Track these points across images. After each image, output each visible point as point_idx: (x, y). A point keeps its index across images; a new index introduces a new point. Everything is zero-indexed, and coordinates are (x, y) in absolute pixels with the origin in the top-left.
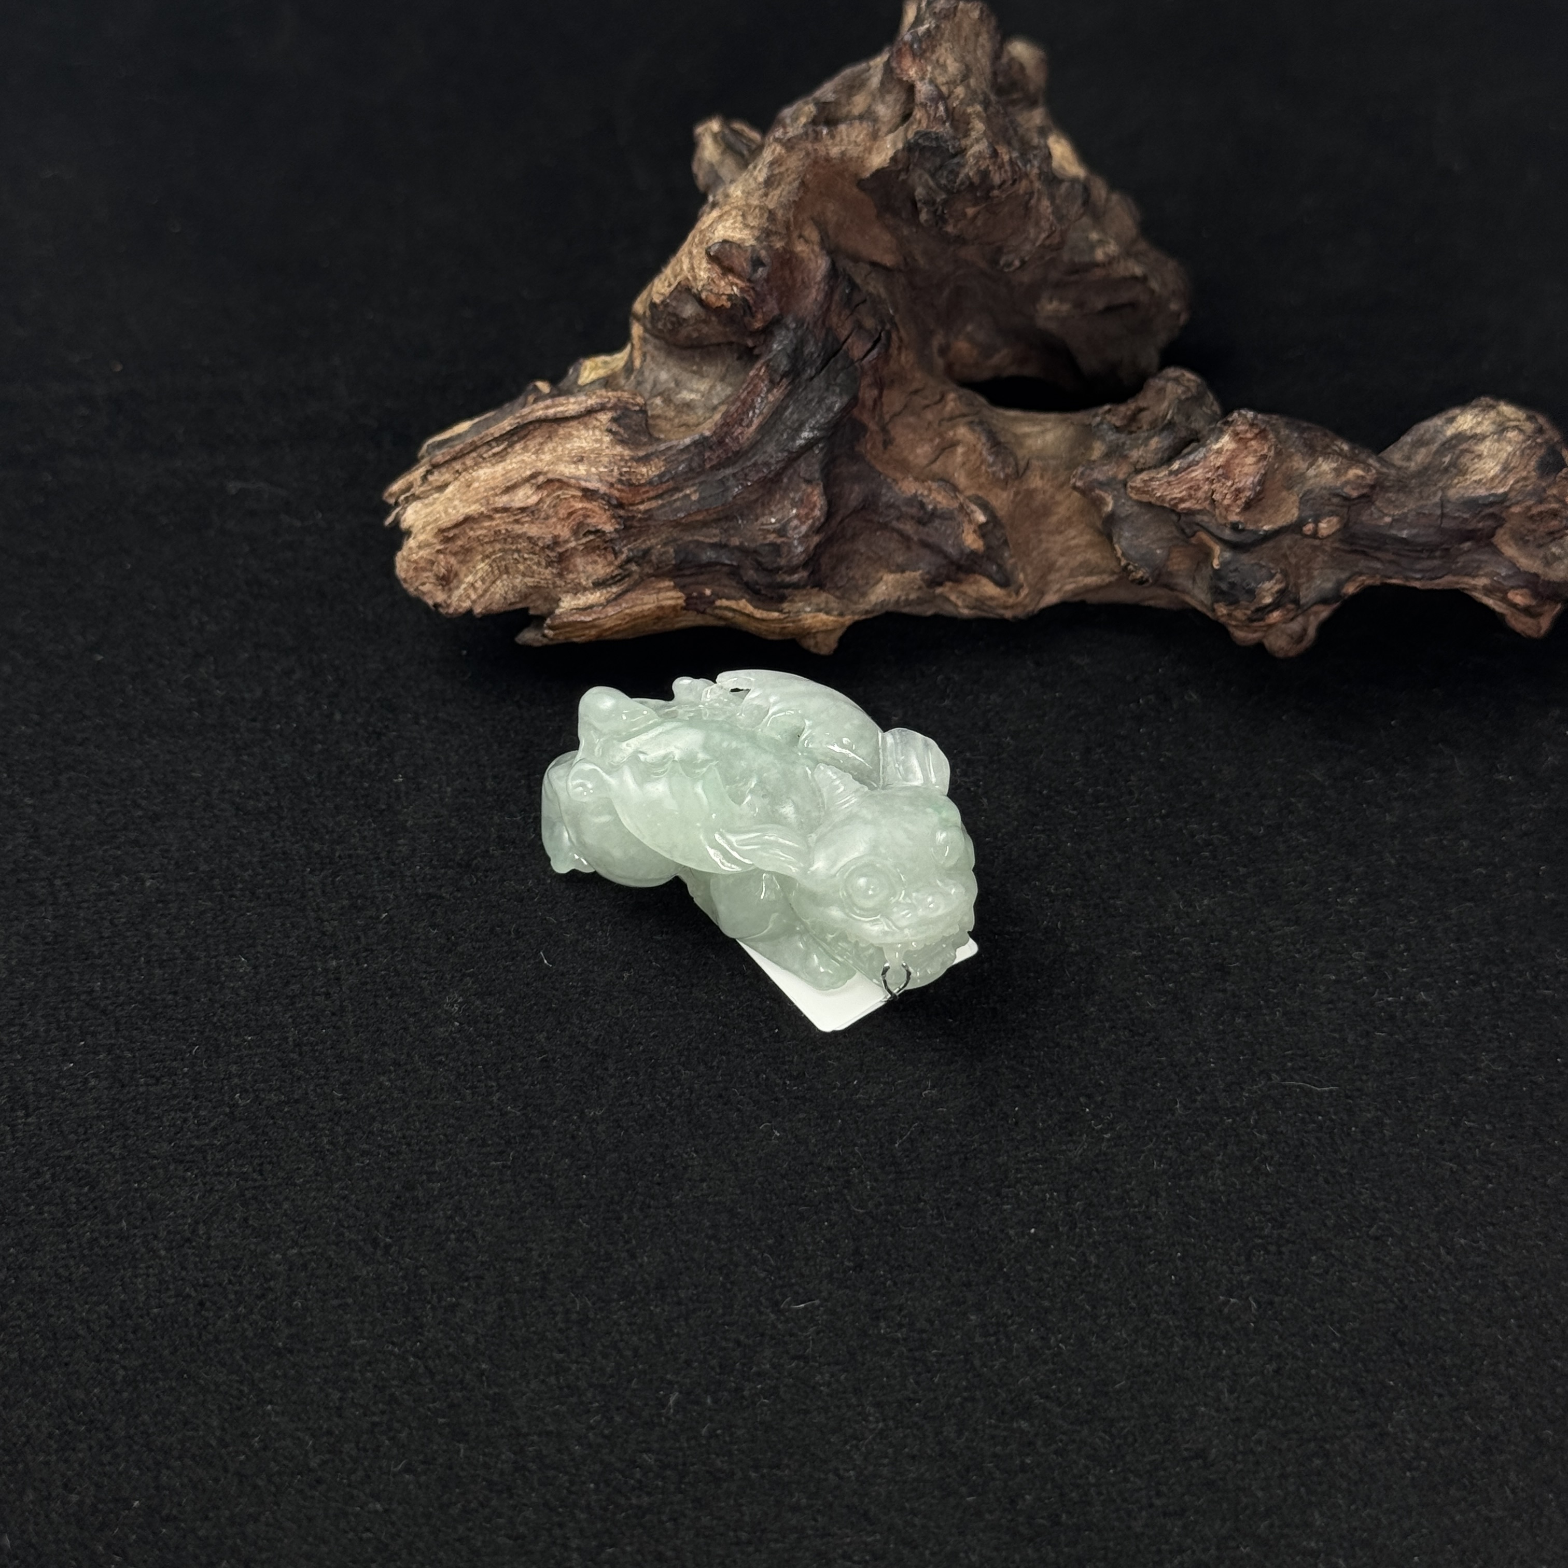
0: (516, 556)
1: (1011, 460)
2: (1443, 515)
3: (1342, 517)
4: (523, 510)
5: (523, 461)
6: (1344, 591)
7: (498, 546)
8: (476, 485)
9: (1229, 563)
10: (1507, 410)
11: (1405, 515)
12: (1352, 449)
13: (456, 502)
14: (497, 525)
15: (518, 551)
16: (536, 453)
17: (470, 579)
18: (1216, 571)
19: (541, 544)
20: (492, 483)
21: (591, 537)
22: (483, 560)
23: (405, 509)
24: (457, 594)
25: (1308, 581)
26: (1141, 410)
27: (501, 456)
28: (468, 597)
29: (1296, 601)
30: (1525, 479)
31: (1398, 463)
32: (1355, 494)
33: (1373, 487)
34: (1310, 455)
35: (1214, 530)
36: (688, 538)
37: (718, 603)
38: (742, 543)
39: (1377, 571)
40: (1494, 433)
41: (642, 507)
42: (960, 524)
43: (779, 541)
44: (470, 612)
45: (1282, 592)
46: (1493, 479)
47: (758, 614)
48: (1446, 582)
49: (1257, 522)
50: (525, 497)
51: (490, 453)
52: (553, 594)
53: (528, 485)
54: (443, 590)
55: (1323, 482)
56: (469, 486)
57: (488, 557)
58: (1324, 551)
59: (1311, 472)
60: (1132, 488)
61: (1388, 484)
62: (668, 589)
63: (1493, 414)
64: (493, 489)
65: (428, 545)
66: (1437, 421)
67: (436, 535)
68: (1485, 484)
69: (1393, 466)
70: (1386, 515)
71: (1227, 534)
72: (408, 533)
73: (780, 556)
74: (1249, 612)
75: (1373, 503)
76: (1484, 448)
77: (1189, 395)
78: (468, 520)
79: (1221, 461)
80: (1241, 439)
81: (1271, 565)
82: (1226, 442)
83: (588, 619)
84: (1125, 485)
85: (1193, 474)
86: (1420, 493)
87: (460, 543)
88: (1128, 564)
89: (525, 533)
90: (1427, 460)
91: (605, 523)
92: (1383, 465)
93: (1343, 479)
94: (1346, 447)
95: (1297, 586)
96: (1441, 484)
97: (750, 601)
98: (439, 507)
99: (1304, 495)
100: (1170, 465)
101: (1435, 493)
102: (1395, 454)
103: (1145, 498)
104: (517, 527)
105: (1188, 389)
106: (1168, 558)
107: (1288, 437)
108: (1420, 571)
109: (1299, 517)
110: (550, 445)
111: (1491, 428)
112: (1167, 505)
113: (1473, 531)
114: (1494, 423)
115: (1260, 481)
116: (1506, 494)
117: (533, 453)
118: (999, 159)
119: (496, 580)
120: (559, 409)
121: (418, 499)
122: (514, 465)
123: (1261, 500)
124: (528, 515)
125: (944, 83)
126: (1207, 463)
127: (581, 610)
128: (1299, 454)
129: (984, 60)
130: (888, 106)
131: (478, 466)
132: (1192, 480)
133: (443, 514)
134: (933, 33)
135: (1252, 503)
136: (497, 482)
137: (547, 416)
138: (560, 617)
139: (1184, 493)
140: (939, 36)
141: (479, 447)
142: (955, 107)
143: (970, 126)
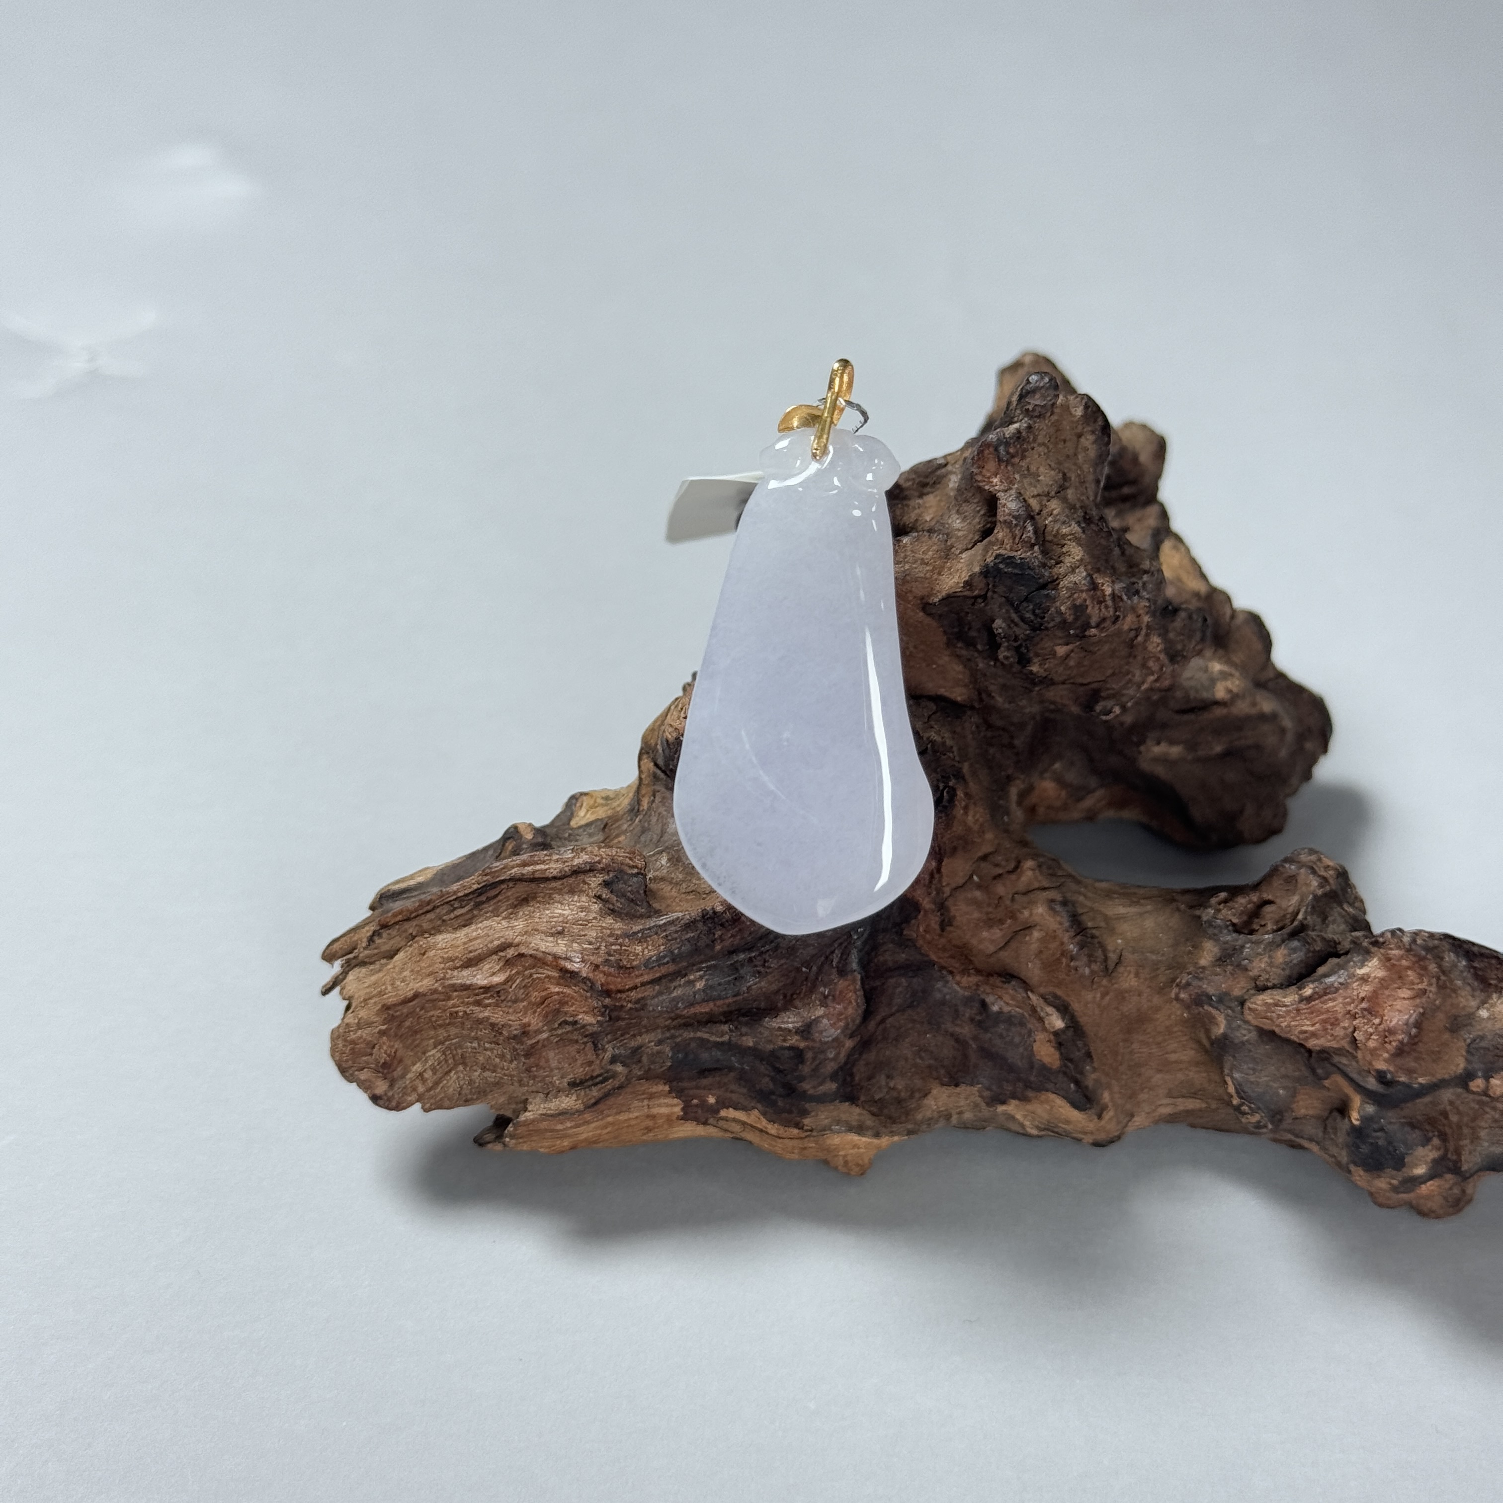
0: (475, 1045)
1: (1099, 953)
4: (486, 989)
5: (491, 927)
7: (453, 1031)
8: (431, 953)
9: (1372, 1119)
13: (407, 974)
14: (454, 1006)
15: (478, 1039)
16: (508, 918)
17: (418, 1067)
18: (1353, 1127)
19: (506, 1033)
20: (450, 954)
21: (569, 1028)
22: (435, 1047)
23: (347, 974)
24: (401, 1084)
25: (1473, 1143)
26: (1266, 902)
27: (467, 921)
28: (414, 1089)
29: (1457, 1170)
35: (1354, 1076)
36: (688, 1034)
37: (723, 1113)
38: (756, 1043)
41: (633, 994)
42: (1030, 1032)
43: (802, 1045)
45: (1439, 1161)
47: (773, 1129)
49: (1411, 1072)
50: (488, 974)
51: (452, 915)
52: (523, 1093)
53: (495, 957)
54: (385, 1079)
56: (424, 954)
57: (442, 1043)
58: (1494, 1107)
59: (1484, 1013)
60: (1250, 1009)
62: (661, 1095)
64: (451, 959)
65: (369, 1024)
67: (379, 1013)
71: (1372, 1083)
73: (802, 1062)
74: (1395, 1183)
77: (1328, 888)
78: (416, 996)
79: (1365, 990)
80: (1394, 965)
81: (1428, 1127)
82: (1372, 968)
83: (560, 1127)
84: (1242, 1003)
85: (1331, 1004)
87: (408, 1024)
88: (1243, 1104)
89: (488, 1018)
91: (585, 1012)
95: (1458, 1152)
97: (764, 1114)
98: (386, 978)
99: (1474, 1042)
100: (1300, 989)
103: (1267, 1025)
104: (476, 1009)
105: (1325, 879)
106: (1293, 1100)
107: (1455, 966)
109: (1465, 1069)
110: (527, 910)
112: (1293, 1037)
115: (1417, 1021)
117: (504, 919)
118: (1099, 593)
119: (450, 1071)
120: (538, 867)
121: (363, 964)
122: (480, 931)
123: (1415, 1044)
124: (492, 996)
125: (1033, 497)
126: (1349, 991)
127: (552, 1116)
128: (1468, 988)
129: (1086, 467)
130: (964, 519)
131: (436, 930)
132: (1328, 1011)
133: (389, 988)
134: (1024, 434)
135: (1406, 1048)
136: (457, 953)
137: (523, 875)
138: (526, 1123)
139: (1317, 1026)
140: (1032, 438)
141: (438, 907)
142: (1046, 525)
143: (1064, 550)
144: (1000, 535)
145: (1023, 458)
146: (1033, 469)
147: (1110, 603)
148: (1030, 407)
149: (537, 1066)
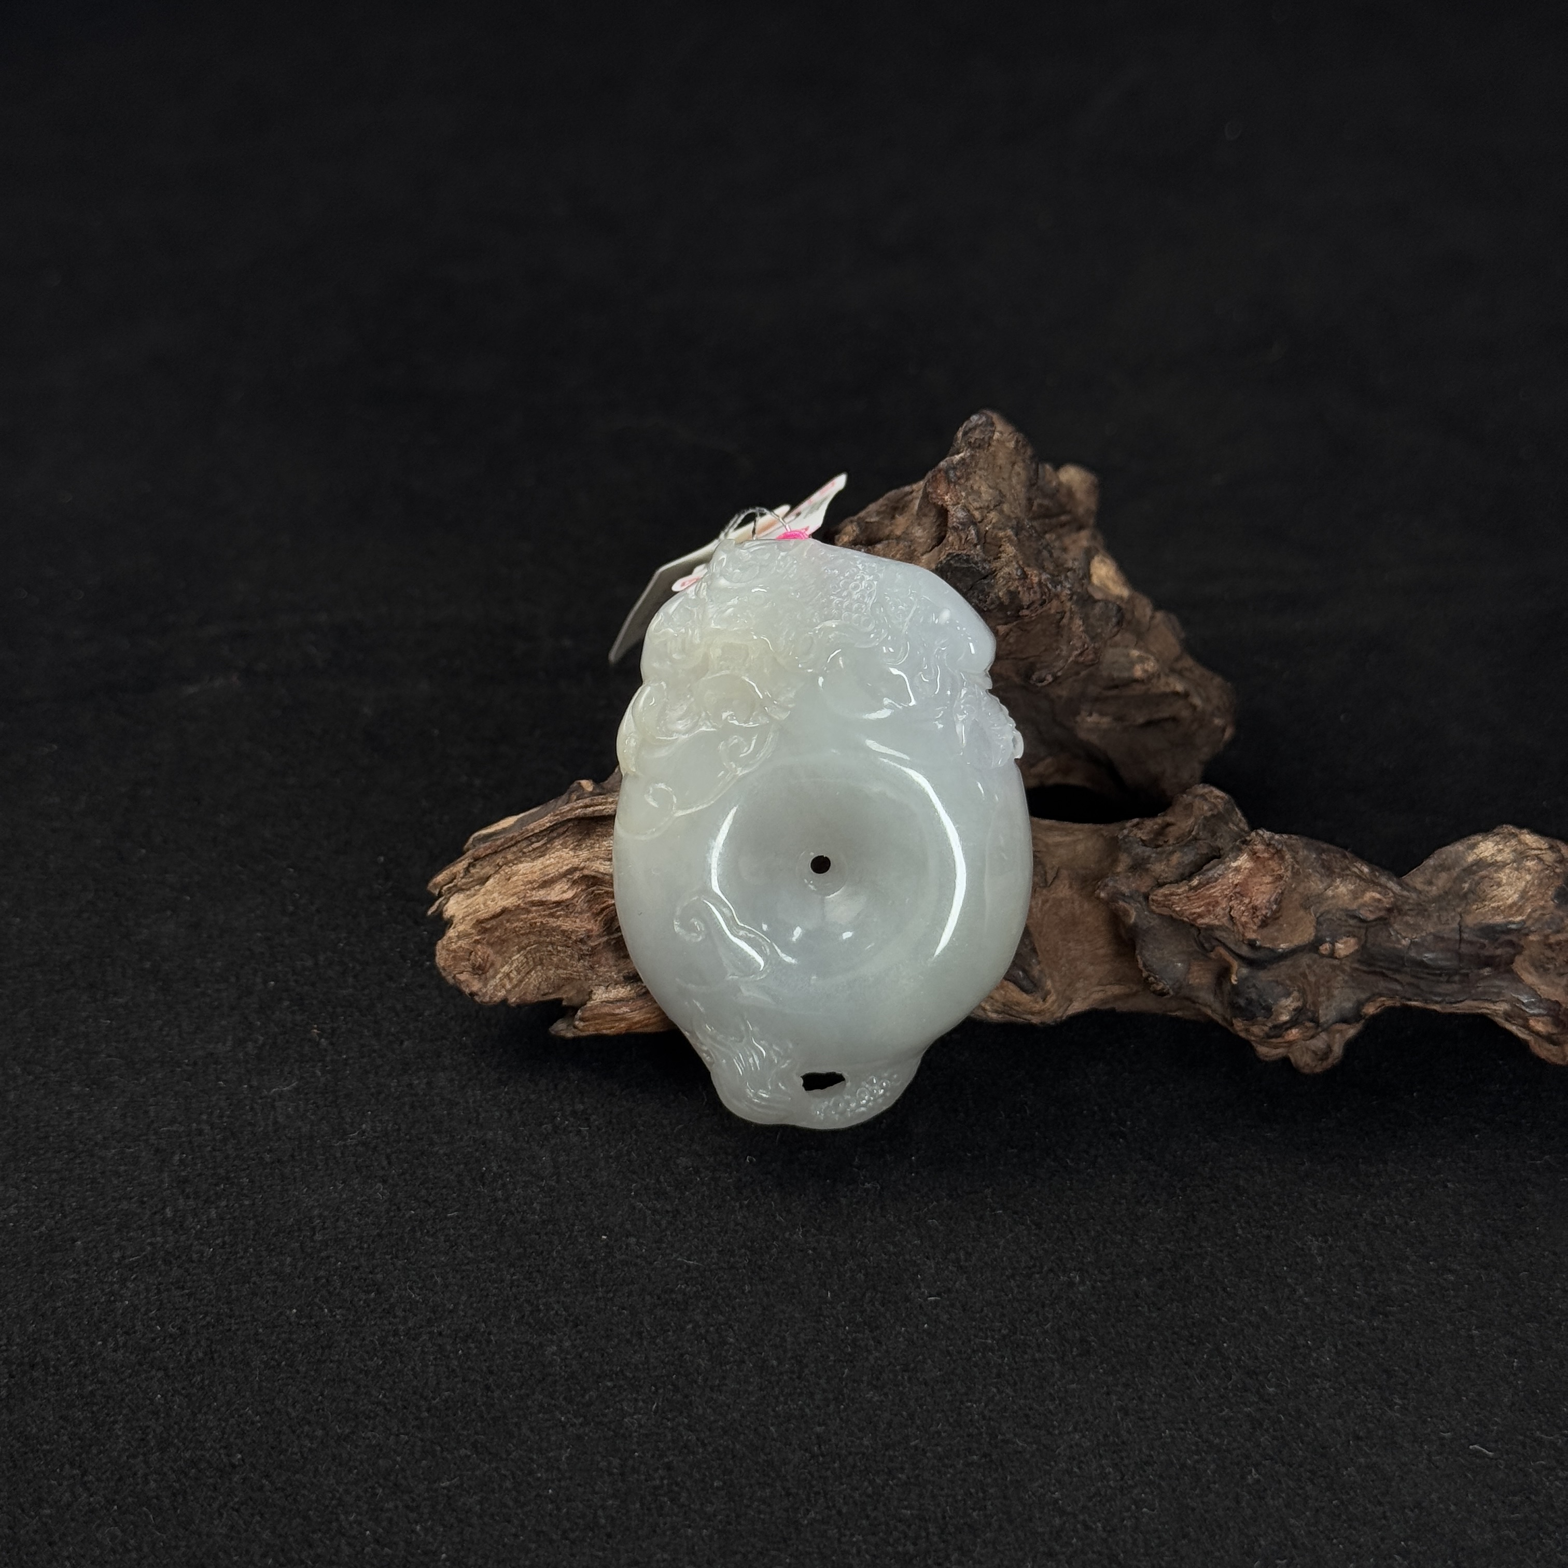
0: (550, 948)
1: (1040, 868)
2: (1461, 940)
3: (1359, 939)
4: (558, 903)
5: (561, 857)
6: (1364, 1010)
7: (533, 938)
8: (515, 878)
9: (1246, 979)
10: (1529, 838)
11: (1424, 939)
12: (1372, 871)
13: (496, 895)
14: (533, 918)
15: (552, 944)
16: (574, 849)
17: (506, 969)
18: (1233, 986)
19: (574, 938)
20: (530, 878)
22: (519, 952)
23: (448, 899)
24: (493, 983)
25: (1328, 999)
26: (1169, 825)
27: (542, 852)
28: (504, 986)
29: (1315, 1020)
30: (1543, 908)
31: (1419, 886)
32: (1371, 917)
33: (1390, 910)
34: (1328, 876)
35: (1232, 946)
39: (1396, 993)
40: (1514, 861)
44: (504, 1001)
45: (1298, 1011)
46: (1511, 907)
48: (1467, 1006)
49: (1274, 939)
50: (560, 892)
51: (530, 848)
52: (586, 986)
53: (565, 880)
54: (480, 979)
55: (1340, 902)
56: (509, 879)
57: (523, 948)
58: (1343, 971)
59: (1330, 893)
60: (1153, 900)
61: (1407, 907)
63: (1514, 842)
64: (530, 882)
65: (467, 935)
66: (1459, 847)
67: (474, 927)
68: (1503, 912)
69: (1415, 889)
70: (1404, 938)
71: (1245, 951)
72: (449, 923)
74: (1266, 1029)
75: (1391, 926)
76: (1503, 876)
77: (1215, 812)
78: (504, 911)
79: (1239, 879)
80: (1259, 857)
81: (1288, 982)
82: (1243, 861)
83: (617, 1011)
84: (1146, 897)
85: (1213, 891)
86: (1439, 917)
87: (497, 934)
88: (1149, 976)
89: (560, 926)
90: (1449, 885)
92: (1403, 888)
93: (1360, 901)
94: (1366, 870)
95: (1316, 1004)
96: (1459, 910)
98: (479, 899)
99: (1322, 915)
100: (1190, 881)
101: (1453, 918)
102: (1416, 878)
103: (1165, 911)
104: (551, 920)
105: (1215, 806)
106: (1188, 971)
107: (1306, 858)
108: (1440, 995)
109: (1316, 936)
110: (589, 842)
111: (1511, 856)
112: (1186, 919)
113: (1492, 957)
114: (1515, 851)
115: (1276, 901)
116: (1524, 921)
117: (571, 850)
118: (1028, 581)
119: (531, 971)
120: (597, 808)
121: (460, 890)
122: (552, 860)
123: (1277, 918)
124: (562, 909)
125: (977, 509)
126: (1225, 880)
127: (612, 1002)
128: (1317, 875)
129: (1018, 487)
130: (924, 530)
131: (518, 860)
132: (1210, 896)
133: (482, 906)
134: (968, 461)
135: (1269, 921)
136: (535, 877)
137: (585, 814)
138: (591, 1009)
139: (1202, 908)
140: (973, 464)
141: (519, 842)
142: (987, 531)
143: (1001, 549)
144: (950, 539)
145: (968, 479)
146: (975, 487)
147: (1037, 588)
148: (972, 440)
149: (599, 962)
